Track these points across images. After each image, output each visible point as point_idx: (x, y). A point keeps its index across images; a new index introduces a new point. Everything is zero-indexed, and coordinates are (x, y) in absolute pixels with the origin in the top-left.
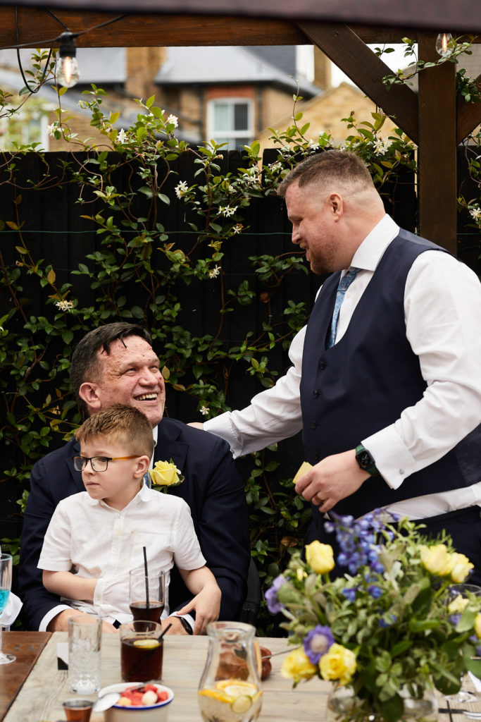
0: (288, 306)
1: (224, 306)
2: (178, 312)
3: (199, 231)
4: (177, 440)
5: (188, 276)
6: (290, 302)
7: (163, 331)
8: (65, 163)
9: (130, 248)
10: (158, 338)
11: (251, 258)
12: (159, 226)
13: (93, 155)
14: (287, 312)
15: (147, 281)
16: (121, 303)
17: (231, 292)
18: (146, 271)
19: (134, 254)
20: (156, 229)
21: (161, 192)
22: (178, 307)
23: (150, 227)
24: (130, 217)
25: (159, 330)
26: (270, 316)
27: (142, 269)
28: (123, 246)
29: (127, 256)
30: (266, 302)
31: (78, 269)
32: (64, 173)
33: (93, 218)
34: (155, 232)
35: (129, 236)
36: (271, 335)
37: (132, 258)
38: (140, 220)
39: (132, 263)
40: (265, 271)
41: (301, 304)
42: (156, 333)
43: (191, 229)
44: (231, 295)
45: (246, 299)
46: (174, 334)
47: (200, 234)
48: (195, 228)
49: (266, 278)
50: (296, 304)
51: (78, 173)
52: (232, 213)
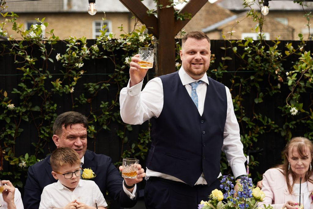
0: (102, 104)
1: (73, 104)
2: (56, 107)
3: (64, 73)
4: (92, 160)
5: (62, 93)
6: (102, 102)
7: (49, 116)
8: (5, 46)
9: (36, 81)
10: (47, 119)
11: (85, 84)
12: (47, 72)
13: (15, 42)
14: (101, 106)
15: (43, 95)
16: (30, 105)
17: (76, 99)
18: (43, 91)
19: (38, 84)
20: (46, 73)
21: (49, 57)
22: (55, 105)
23: (44, 72)
24: (33, 68)
25: (47, 116)
26: (91, 108)
27: (41, 90)
28: (33, 81)
29: (35, 84)
30: (90, 102)
31: (13, 91)
32: (4, 50)
33: (21, 69)
34: (46, 74)
35: (35, 76)
36: (94, 116)
37: (37, 86)
38: (40, 69)
39: (37, 87)
40: (92, 89)
41: (107, 103)
42: (46, 117)
43: (61, 73)
44: (77, 100)
45: (84, 101)
46: (54, 117)
47: (65, 75)
48: (63, 72)
49: (92, 92)
50: (105, 103)
51: (11, 50)
52: (82, 66)
